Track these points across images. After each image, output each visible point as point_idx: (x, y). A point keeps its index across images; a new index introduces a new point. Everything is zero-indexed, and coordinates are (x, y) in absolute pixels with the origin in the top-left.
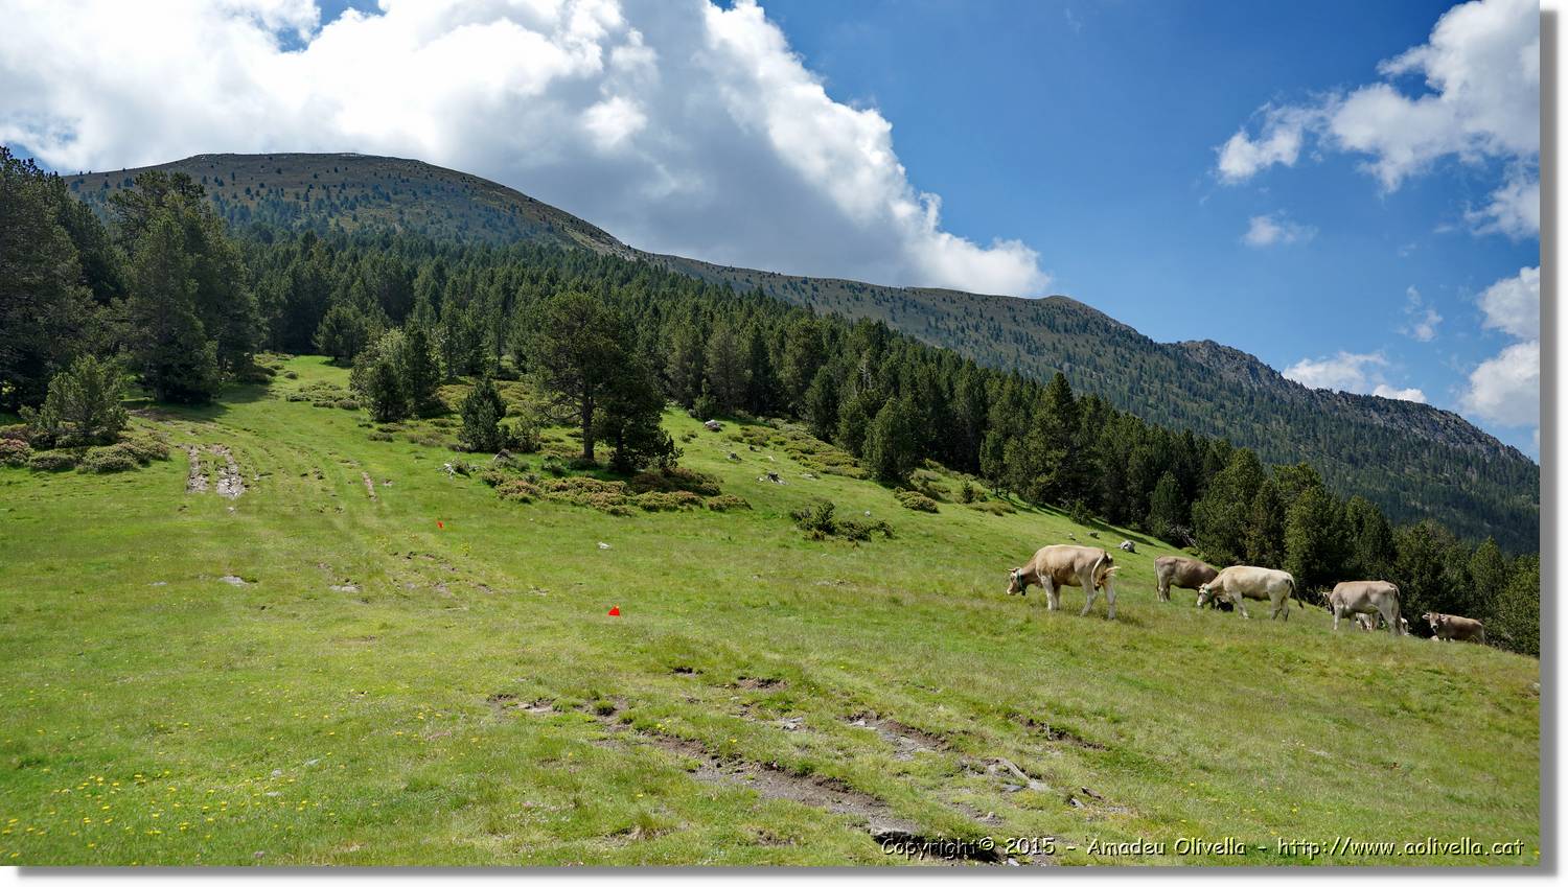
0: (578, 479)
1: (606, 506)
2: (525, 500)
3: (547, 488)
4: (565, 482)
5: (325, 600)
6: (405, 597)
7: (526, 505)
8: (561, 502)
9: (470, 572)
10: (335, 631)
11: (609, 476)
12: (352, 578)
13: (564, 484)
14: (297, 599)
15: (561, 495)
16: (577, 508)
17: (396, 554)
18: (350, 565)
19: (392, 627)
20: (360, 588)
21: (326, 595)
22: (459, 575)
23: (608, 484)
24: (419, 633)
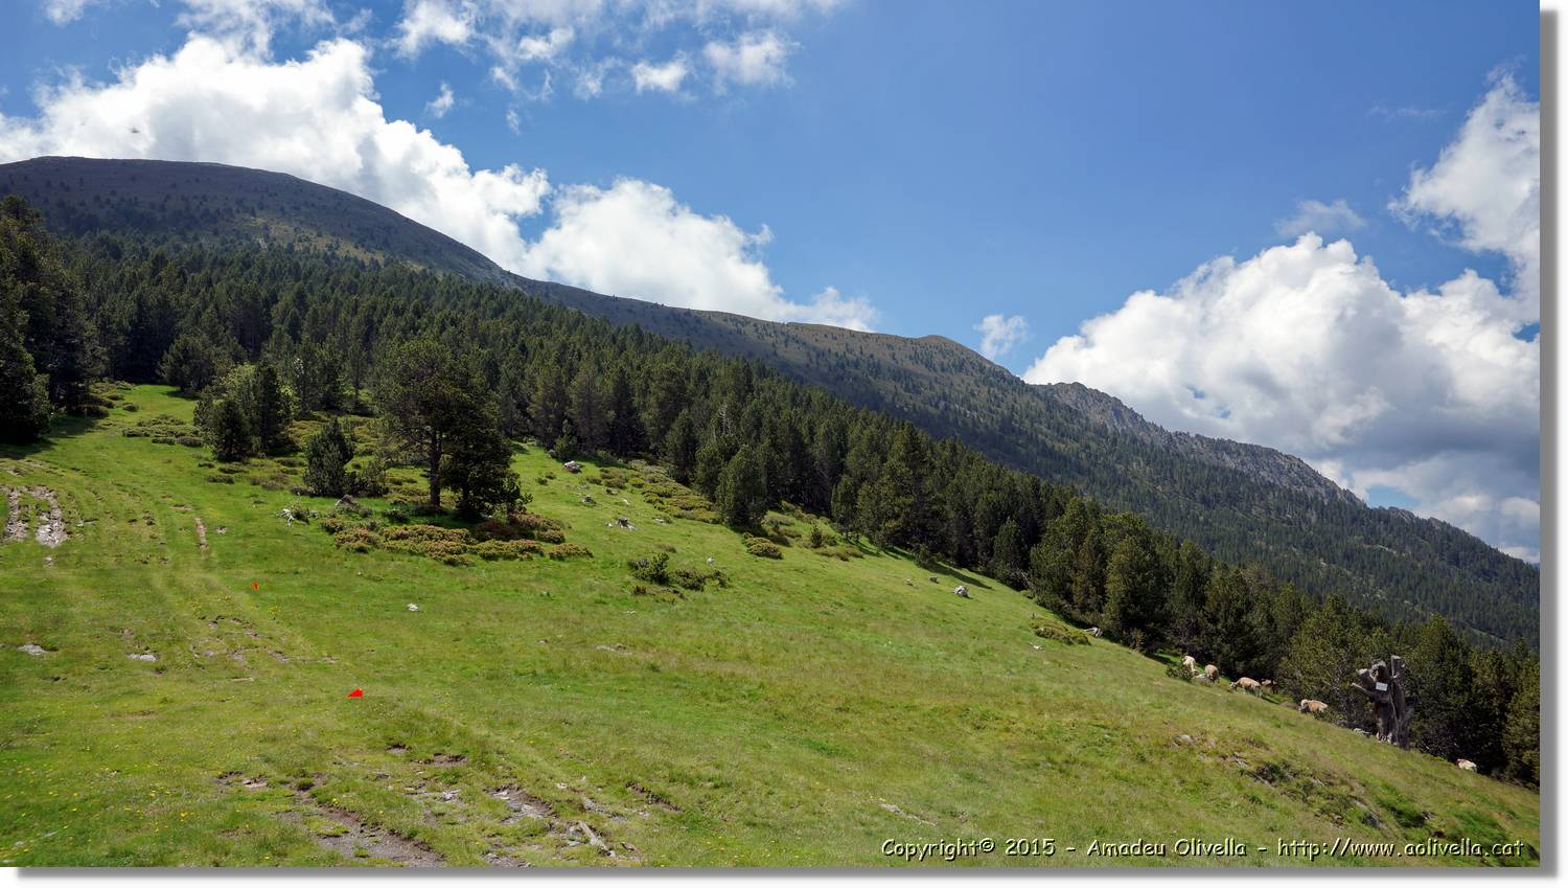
0: (420, 527)
1: (443, 556)
2: (361, 550)
3: (387, 536)
4: (406, 529)
5: (119, 670)
6: (199, 666)
7: (362, 555)
8: (399, 551)
9: (271, 638)
10: (117, 706)
11: (452, 523)
12: (153, 646)
13: (405, 532)
14: (93, 669)
15: (400, 544)
16: (414, 558)
17: (204, 618)
18: (154, 631)
19: (172, 701)
20: (158, 657)
21: (120, 666)
22: (259, 642)
23: (449, 532)
24: (194, 709)
